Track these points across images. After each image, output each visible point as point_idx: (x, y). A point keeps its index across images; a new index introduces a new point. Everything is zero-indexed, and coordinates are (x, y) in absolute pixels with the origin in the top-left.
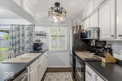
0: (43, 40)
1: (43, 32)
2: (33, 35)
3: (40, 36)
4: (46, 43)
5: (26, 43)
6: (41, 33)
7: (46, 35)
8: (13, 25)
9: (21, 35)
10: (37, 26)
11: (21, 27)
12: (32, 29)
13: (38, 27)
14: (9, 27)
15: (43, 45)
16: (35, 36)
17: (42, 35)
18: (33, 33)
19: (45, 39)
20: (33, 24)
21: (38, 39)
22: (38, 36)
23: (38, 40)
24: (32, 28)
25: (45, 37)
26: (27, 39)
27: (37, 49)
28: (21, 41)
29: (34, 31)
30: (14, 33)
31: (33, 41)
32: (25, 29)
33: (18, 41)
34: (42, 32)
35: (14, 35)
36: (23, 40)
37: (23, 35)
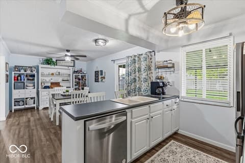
0: (168, 76)
1: (169, 62)
2: (153, 68)
3: (163, 70)
4: (173, 82)
5: (142, 82)
6: (165, 64)
7: (173, 67)
8: (128, 57)
9: (137, 70)
10: (159, 51)
11: (137, 59)
12: (151, 59)
13: (161, 52)
14: (125, 61)
15: (168, 86)
16: (155, 70)
17: (167, 67)
18: (153, 65)
19: (173, 75)
20: (151, 51)
21: (160, 74)
22: (160, 70)
23: (160, 77)
24: (150, 57)
25: (172, 69)
26: (144, 75)
27: (156, 92)
28: (137, 78)
29: (154, 62)
30: (130, 68)
31: (152, 78)
32: (142, 60)
33: (134, 79)
34: (167, 61)
35: (130, 71)
36: (139, 77)
37: (139, 70)
